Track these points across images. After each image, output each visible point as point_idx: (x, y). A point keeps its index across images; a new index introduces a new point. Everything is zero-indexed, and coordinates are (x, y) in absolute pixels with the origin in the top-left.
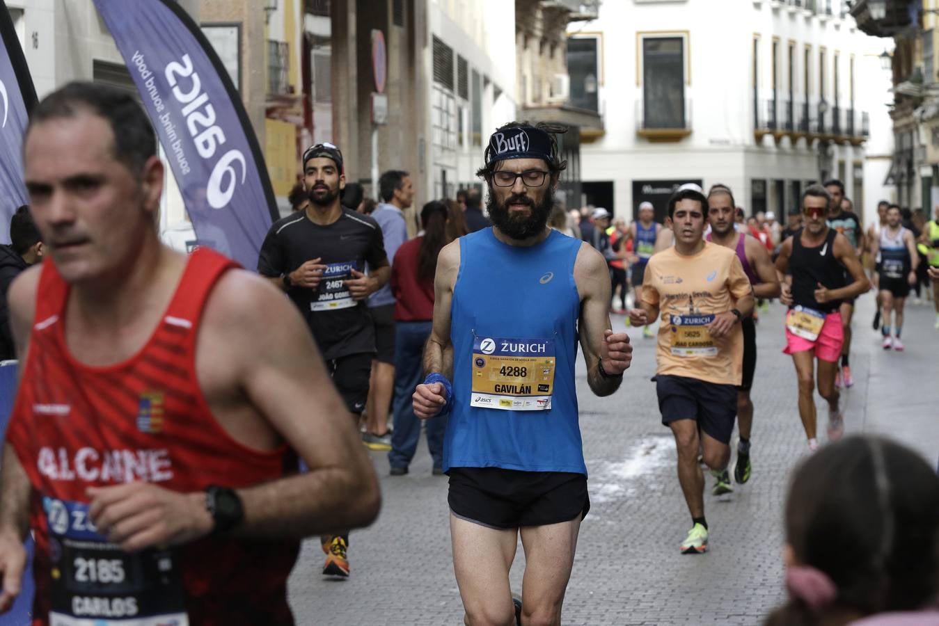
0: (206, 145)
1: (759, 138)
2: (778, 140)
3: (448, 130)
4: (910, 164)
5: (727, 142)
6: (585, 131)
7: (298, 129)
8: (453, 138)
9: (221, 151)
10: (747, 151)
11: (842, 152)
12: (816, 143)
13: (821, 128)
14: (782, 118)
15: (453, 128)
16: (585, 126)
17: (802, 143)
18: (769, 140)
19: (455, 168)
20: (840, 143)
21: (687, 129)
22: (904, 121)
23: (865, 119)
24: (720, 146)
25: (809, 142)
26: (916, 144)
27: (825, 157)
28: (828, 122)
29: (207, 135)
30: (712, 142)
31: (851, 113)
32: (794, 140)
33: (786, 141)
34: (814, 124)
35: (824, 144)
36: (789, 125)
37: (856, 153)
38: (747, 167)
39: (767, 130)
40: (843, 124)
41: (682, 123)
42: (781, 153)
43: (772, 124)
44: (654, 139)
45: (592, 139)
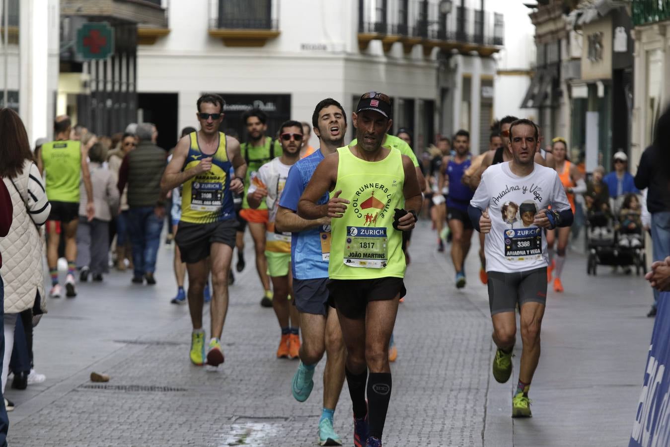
1: (363, 44)
2: (387, 47)
4: (556, 83)
5: (323, 48)
6: (142, 28)
10: (348, 60)
11: (468, 64)
12: (435, 51)
13: (442, 33)
14: (393, 18)
16: (144, 22)
17: (418, 52)
18: (376, 47)
20: (466, 53)
21: (274, 30)
22: (551, 27)
23: (499, 23)
24: (315, 53)
25: (427, 51)
26: (564, 57)
27: (446, 70)
28: (452, 25)
30: (303, 47)
31: (481, 14)
32: (408, 48)
33: (397, 49)
34: (434, 28)
35: (446, 54)
36: (402, 28)
37: (485, 67)
38: (347, 80)
39: (374, 33)
40: (471, 29)
41: (268, 22)
42: (391, 63)
43: (381, 27)
44: (231, 42)
45: (152, 39)
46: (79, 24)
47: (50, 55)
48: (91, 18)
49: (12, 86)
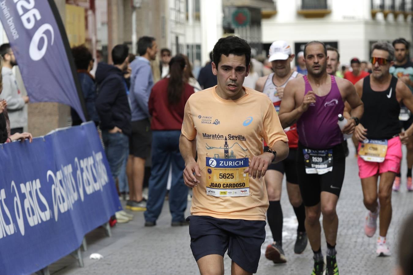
0: (29, 20)
1: (374, 15)
2: (386, 16)
3: (179, 11)
5: (353, 18)
6: (265, 11)
7: (86, 11)
8: (183, 16)
9: (38, 24)
10: (366, 23)
12: (410, 18)
14: (388, 2)
15: (183, 9)
16: (265, 8)
17: (401, 18)
18: (380, 16)
19: (184, 35)
21: (328, 10)
24: (350, 20)
25: (406, 17)
29: (29, 15)
30: (345, 17)
32: (396, 16)
33: (391, 17)
34: (409, 6)
36: (393, 7)
38: (366, 33)
39: (379, 9)
41: (325, 6)
42: (388, 24)
43: (382, 7)
44: (308, 16)
45: (269, 16)
46: (233, 10)
47: (217, 26)
48: (239, 8)
49: (197, 41)
